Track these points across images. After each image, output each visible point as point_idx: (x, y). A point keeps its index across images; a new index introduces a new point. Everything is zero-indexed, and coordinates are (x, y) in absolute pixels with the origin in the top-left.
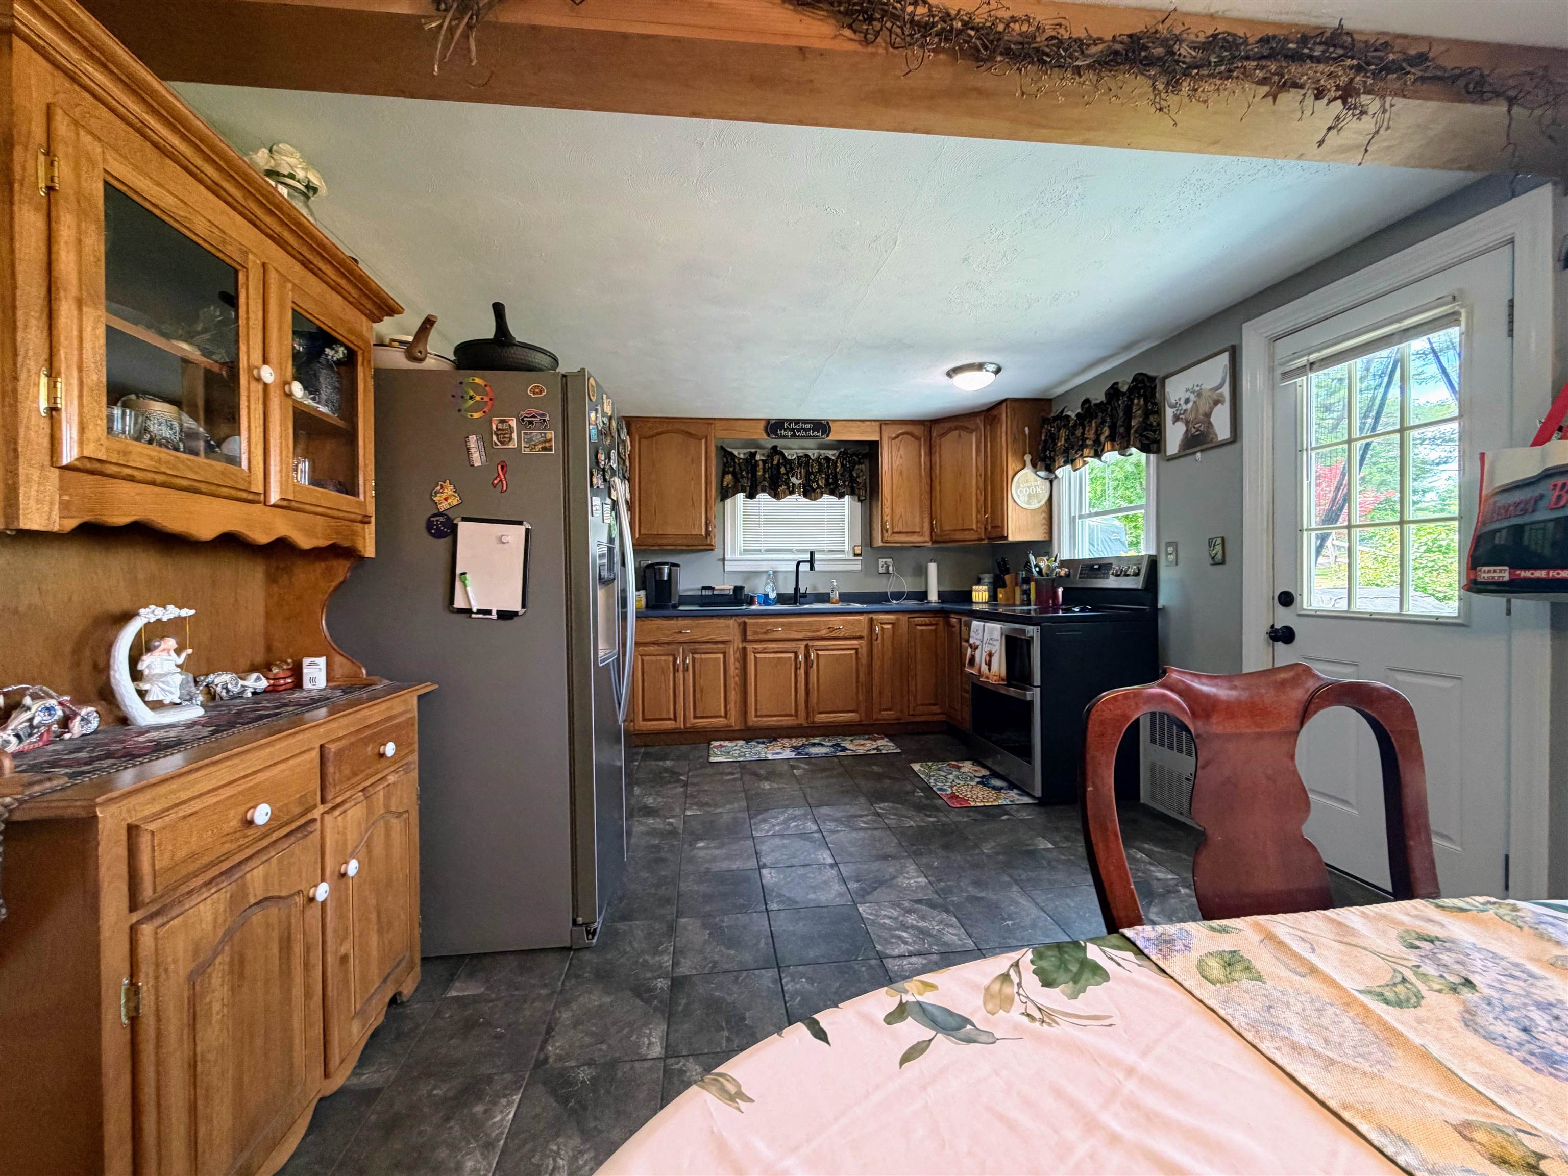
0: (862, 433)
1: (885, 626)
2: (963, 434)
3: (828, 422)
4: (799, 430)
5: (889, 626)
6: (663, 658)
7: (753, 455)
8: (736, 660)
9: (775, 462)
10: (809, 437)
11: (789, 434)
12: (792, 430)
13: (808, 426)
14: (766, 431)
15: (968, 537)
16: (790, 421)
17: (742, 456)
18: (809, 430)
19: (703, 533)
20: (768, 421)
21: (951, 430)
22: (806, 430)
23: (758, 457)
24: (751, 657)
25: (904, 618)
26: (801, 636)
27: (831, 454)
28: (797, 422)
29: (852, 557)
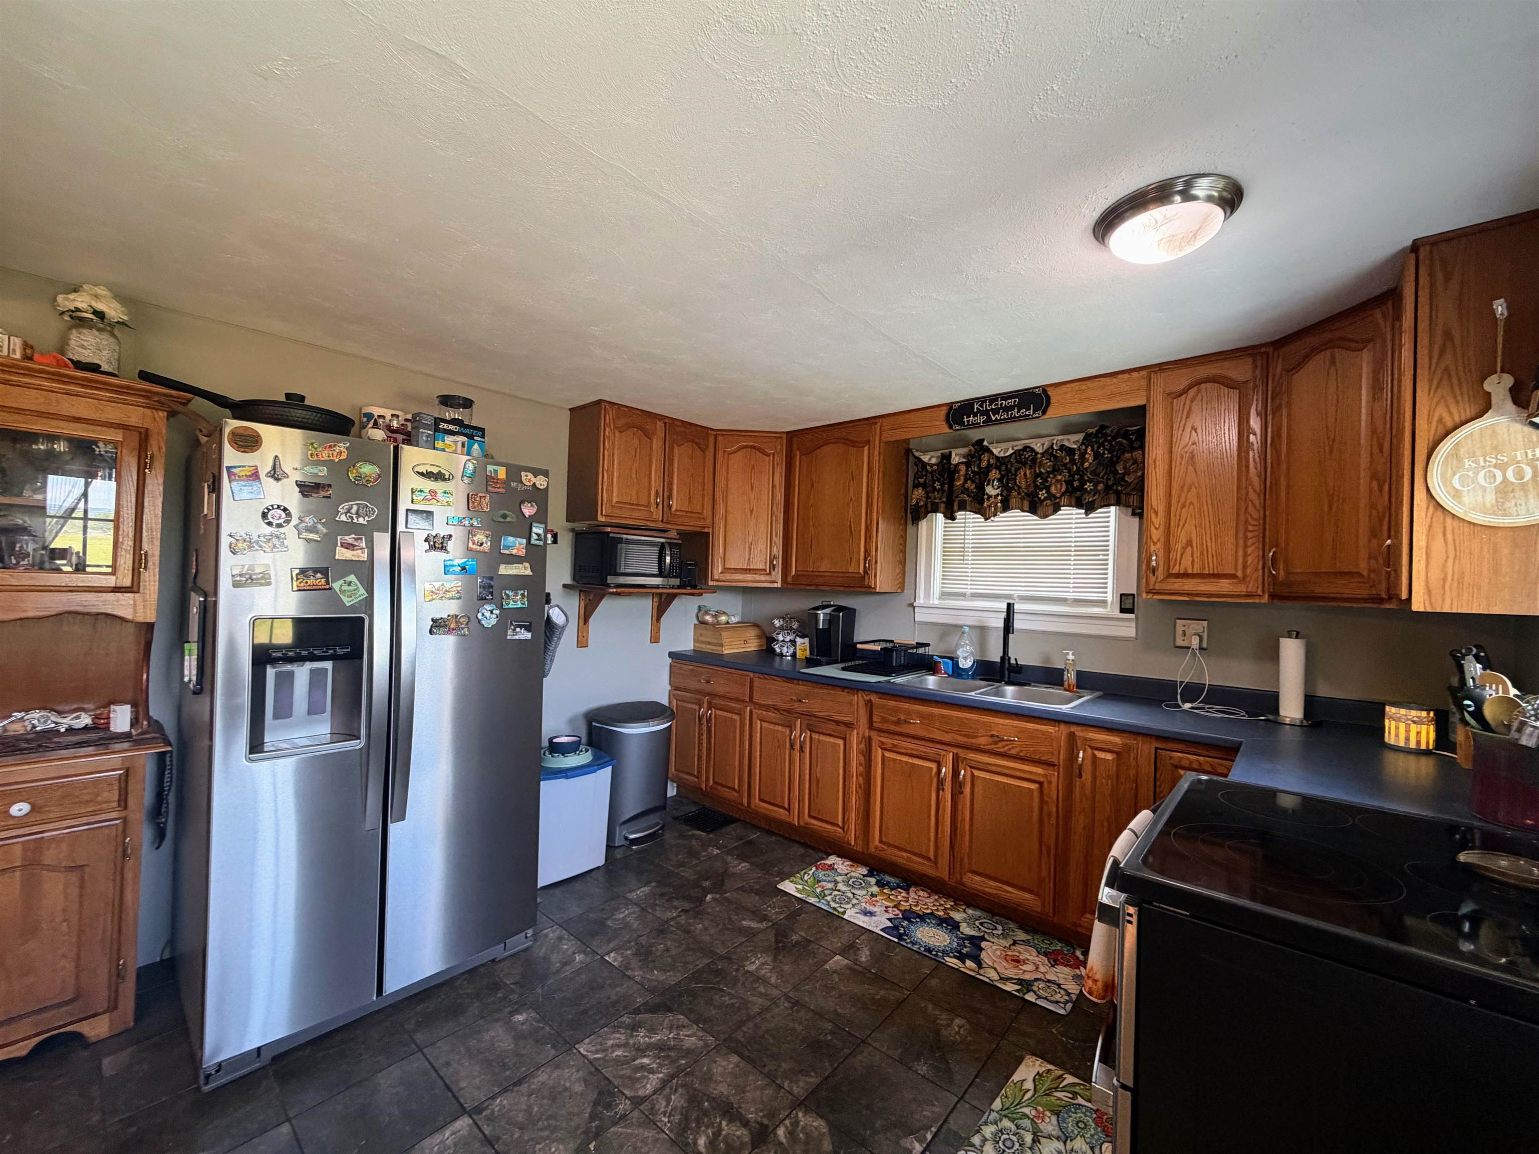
0: (1111, 397)
1: (1100, 755)
2: (1339, 354)
3: (1044, 389)
4: (996, 412)
5: (1109, 756)
6: (780, 728)
7: (948, 457)
8: (859, 752)
9: (984, 464)
10: (1013, 419)
11: (980, 419)
12: (986, 413)
13: (1011, 402)
14: (947, 420)
15: (1347, 592)
16: (982, 400)
17: (934, 461)
18: (1012, 408)
19: (861, 571)
20: (950, 405)
21: (1313, 352)
22: (1007, 409)
23: (955, 459)
24: (878, 754)
25: (1146, 749)
26: (947, 738)
27: (1073, 441)
28: (993, 399)
29: (1117, 613)
